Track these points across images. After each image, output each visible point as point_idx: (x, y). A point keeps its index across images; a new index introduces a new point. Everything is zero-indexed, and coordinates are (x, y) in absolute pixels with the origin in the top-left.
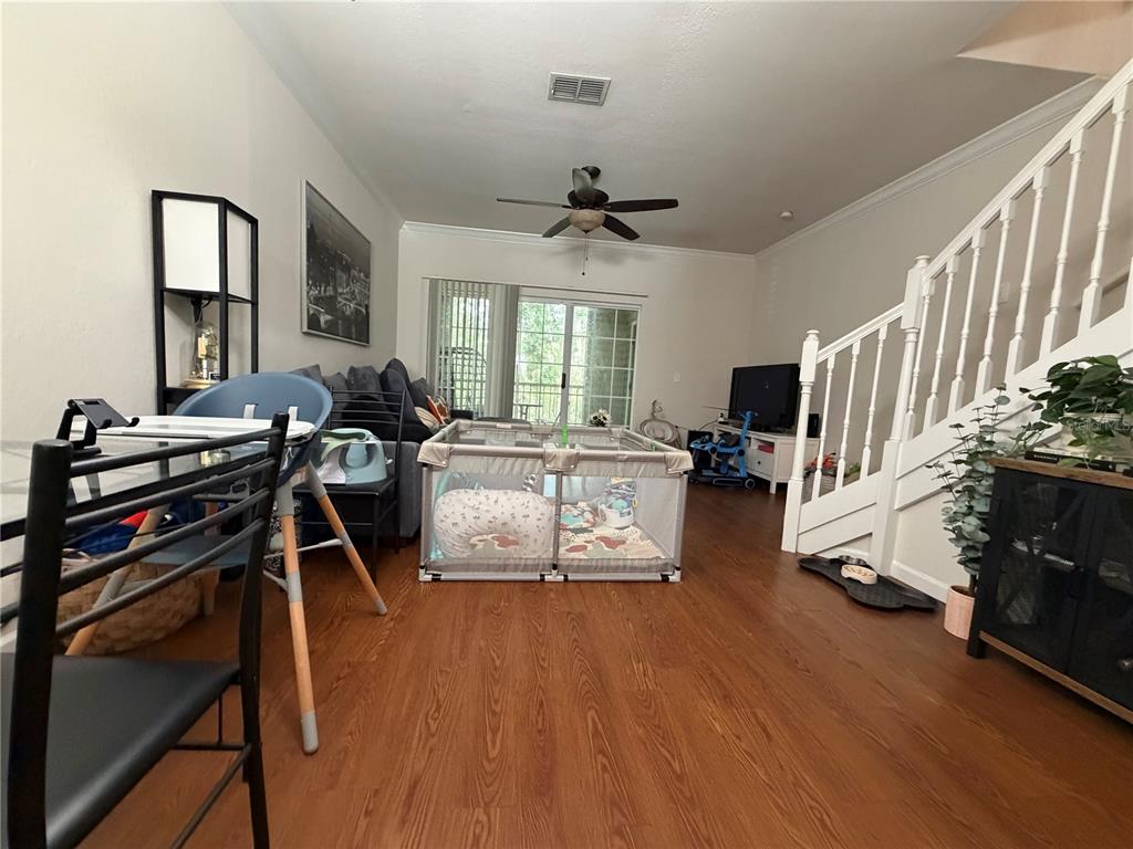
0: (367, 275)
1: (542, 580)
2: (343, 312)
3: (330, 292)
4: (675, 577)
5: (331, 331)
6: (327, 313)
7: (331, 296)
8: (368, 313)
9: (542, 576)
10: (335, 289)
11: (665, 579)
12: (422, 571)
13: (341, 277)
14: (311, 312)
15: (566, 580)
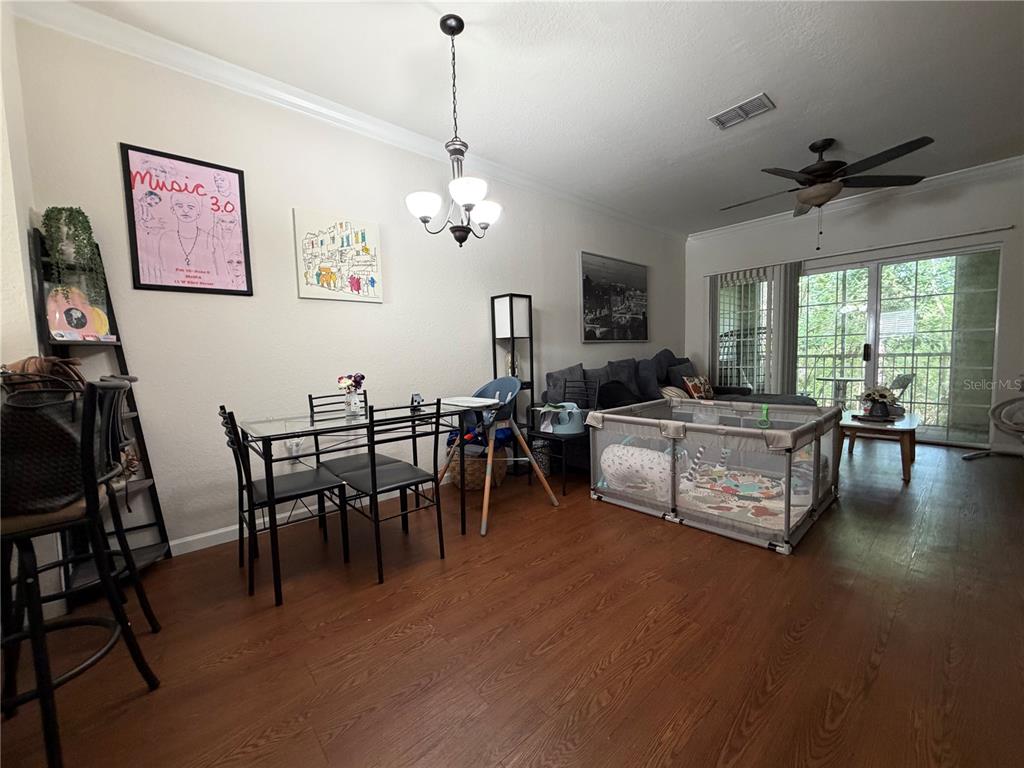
0: (644, 290)
1: (663, 518)
2: (619, 323)
3: (605, 312)
4: (783, 549)
5: (606, 338)
6: (602, 327)
7: (606, 315)
8: (645, 318)
9: (665, 515)
10: (610, 309)
11: (772, 548)
12: (592, 492)
13: (616, 300)
14: (587, 329)
15: (681, 523)
